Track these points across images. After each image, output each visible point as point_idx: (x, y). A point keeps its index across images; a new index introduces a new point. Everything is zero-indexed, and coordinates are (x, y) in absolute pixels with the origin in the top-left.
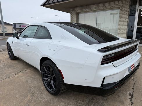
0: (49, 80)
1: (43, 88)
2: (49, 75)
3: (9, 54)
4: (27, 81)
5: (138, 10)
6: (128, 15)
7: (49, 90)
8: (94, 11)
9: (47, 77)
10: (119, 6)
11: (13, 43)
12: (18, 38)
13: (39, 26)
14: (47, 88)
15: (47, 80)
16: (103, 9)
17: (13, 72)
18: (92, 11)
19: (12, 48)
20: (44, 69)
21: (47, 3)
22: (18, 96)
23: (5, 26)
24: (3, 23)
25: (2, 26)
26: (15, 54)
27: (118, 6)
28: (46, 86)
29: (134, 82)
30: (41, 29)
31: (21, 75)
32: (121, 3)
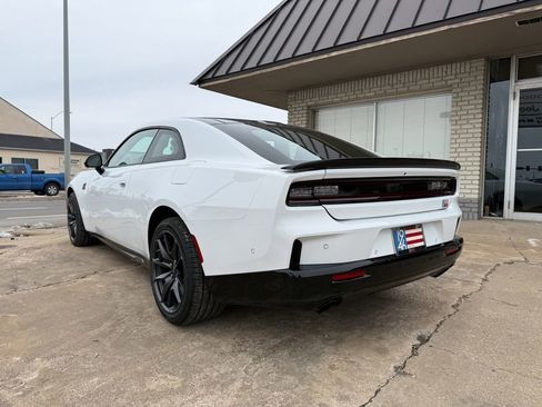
0: (170, 278)
1: (153, 309)
2: (169, 265)
3: (71, 226)
4: (110, 294)
5: (515, 93)
6: (480, 111)
7: (166, 309)
8: (367, 101)
9: (165, 270)
10: (449, 82)
11: (84, 188)
12: (101, 172)
13: (159, 128)
14: (163, 304)
15: (163, 280)
16: (397, 93)
17: (73, 272)
18: (357, 99)
19: (84, 213)
20: (158, 247)
21: (210, 76)
22: (74, 322)
23: (73, 157)
24: (67, 147)
25: (63, 156)
26: (89, 227)
27: (446, 81)
28: (160, 299)
29: (452, 311)
30: (164, 135)
31: (95, 280)
32: (454, 72)
